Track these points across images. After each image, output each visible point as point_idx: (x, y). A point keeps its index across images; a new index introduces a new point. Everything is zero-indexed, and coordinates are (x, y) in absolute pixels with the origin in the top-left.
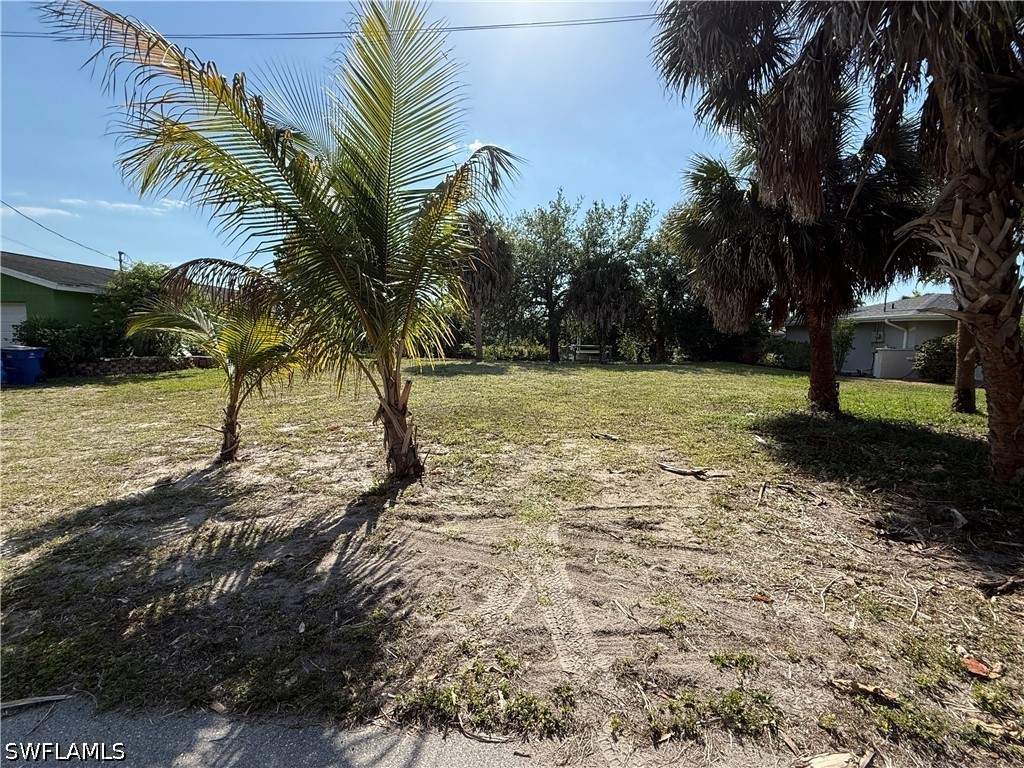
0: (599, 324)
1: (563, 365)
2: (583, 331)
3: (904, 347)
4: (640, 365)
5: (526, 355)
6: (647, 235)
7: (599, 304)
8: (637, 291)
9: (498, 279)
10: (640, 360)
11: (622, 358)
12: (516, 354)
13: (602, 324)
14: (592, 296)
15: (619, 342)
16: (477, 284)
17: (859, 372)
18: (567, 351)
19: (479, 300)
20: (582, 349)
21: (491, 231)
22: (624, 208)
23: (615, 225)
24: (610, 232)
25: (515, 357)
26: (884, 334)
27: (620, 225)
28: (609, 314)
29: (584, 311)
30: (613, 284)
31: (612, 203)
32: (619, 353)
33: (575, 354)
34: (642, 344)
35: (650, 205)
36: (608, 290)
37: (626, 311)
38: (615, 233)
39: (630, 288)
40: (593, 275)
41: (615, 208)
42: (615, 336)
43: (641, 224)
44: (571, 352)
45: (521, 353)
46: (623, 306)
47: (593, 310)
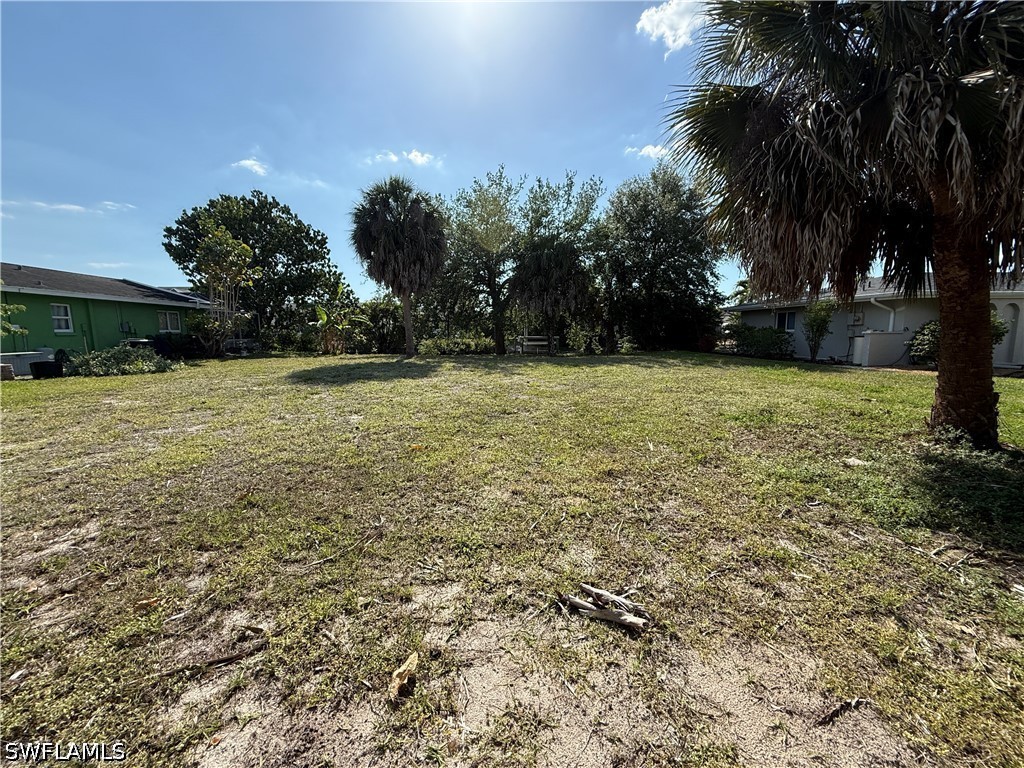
0: (546, 312)
1: (510, 359)
2: (530, 322)
3: (890, 330)
4: (590, 357)
5: (473, 348)
6: (595, 215)
7: (546, 290)
8: (586, 276)
9: (427, 259)
10: (590, 351)
11: (572, 350)
12: (463, 347)
13: (550, 313)
14: (538, 281)
15: (568, 332)
16: (401, 264)
17: (832, 359)
18: (514, 342)
19: (405, 284)
20: (529, 340)
21: (416, 201)
22: (570, 185)
23: (561, 205)
24: (556, 212)
25: (462, 350)
26: (864, 317)
27: (565, 205)
28: (557, 302)
29: (530, 298)
30: (561, 267)
31: (558, 180)
32: (568, 344)
33: (522, 346)
34: (590, 334)
35: (598, 183)
36: (556, 274)
37: (575, 298)
38: (560, 214)
39: (577, 272)
40: (538, 258)
41: (561, 186)
42: (563, 326)
43: (588, 203)
44: (518, 343)
45: (468, 346)
46: (572, 292)
47: (540, 296)
